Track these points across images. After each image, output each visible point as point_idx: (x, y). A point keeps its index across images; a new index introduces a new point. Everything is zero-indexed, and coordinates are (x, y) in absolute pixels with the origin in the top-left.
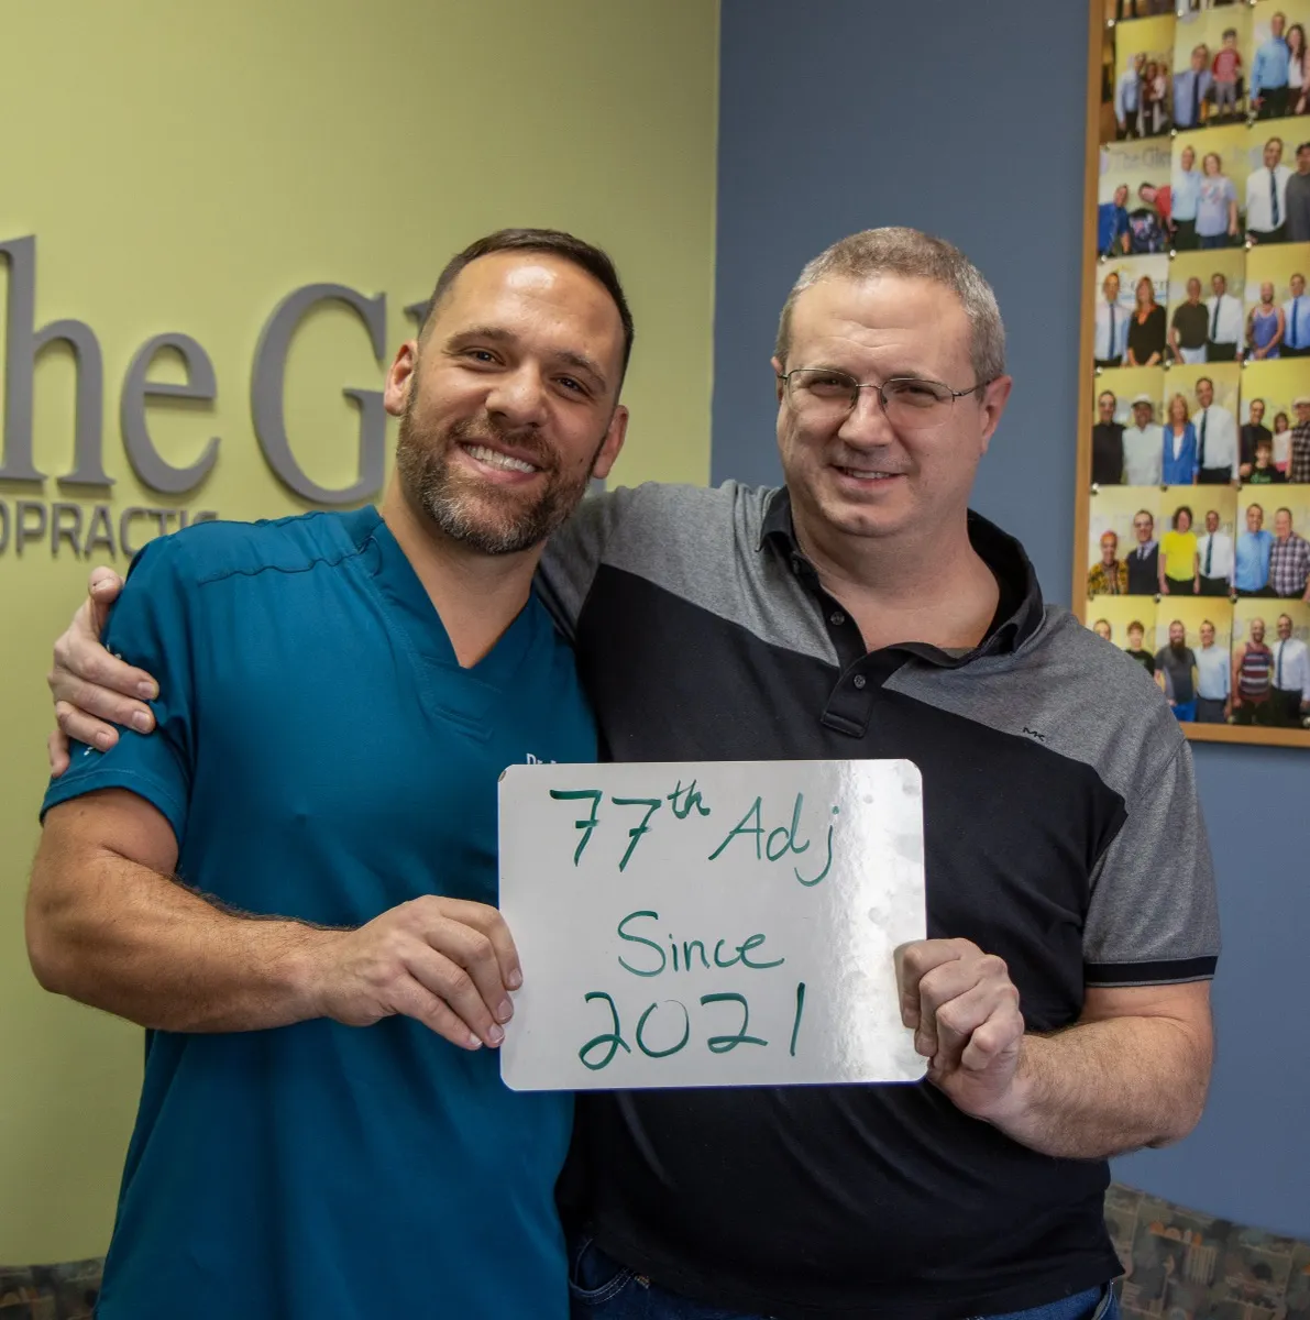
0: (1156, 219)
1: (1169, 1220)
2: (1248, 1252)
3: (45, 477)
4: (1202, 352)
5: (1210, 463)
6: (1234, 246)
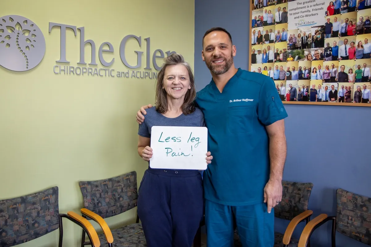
0: (261, 21)
3: (87, 64)
5: (270, 59)
6: (273, 25)
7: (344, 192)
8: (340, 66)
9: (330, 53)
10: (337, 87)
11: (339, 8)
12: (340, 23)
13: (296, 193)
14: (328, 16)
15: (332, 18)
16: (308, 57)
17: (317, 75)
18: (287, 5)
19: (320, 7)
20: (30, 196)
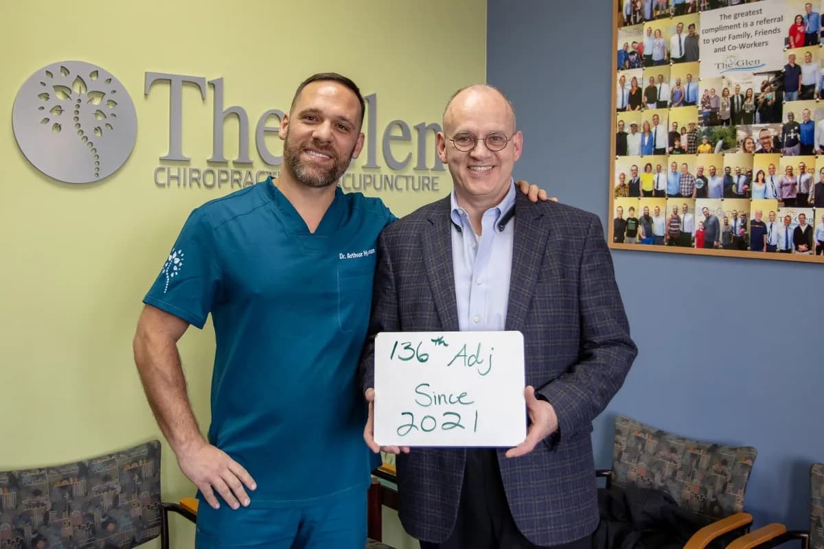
0: (638, 55)
1: (641, 430)
2: (669, 443)
3: (228, 161)
5: (658, 147)
6: (666, 64)
8: (818, 168)
10: (813, 217)
11: (815, 32)
12: (818, 66)
13: (716, 472)
14: (790, 48)
15: (800, 53)
16: (746, 144)
17: (766, 187)
18: (699, 18)
19: (772, 26)
20: (99, 462)
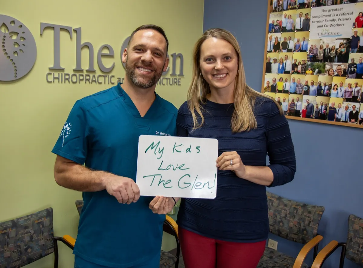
0: (279, 26)
1: (271, 196)
2: (284, 202)
3: (83, 70)
4: (286, 50)
5: (286, 70)
6: (293, 31)
7: (357, 219)
9: (354, 70)
10: (359, 107)
13: (306, 216)
14: (355, 27)
16: (330, 71)
17: (338, 92)
18: (311, 10)
19: (347, 17)
